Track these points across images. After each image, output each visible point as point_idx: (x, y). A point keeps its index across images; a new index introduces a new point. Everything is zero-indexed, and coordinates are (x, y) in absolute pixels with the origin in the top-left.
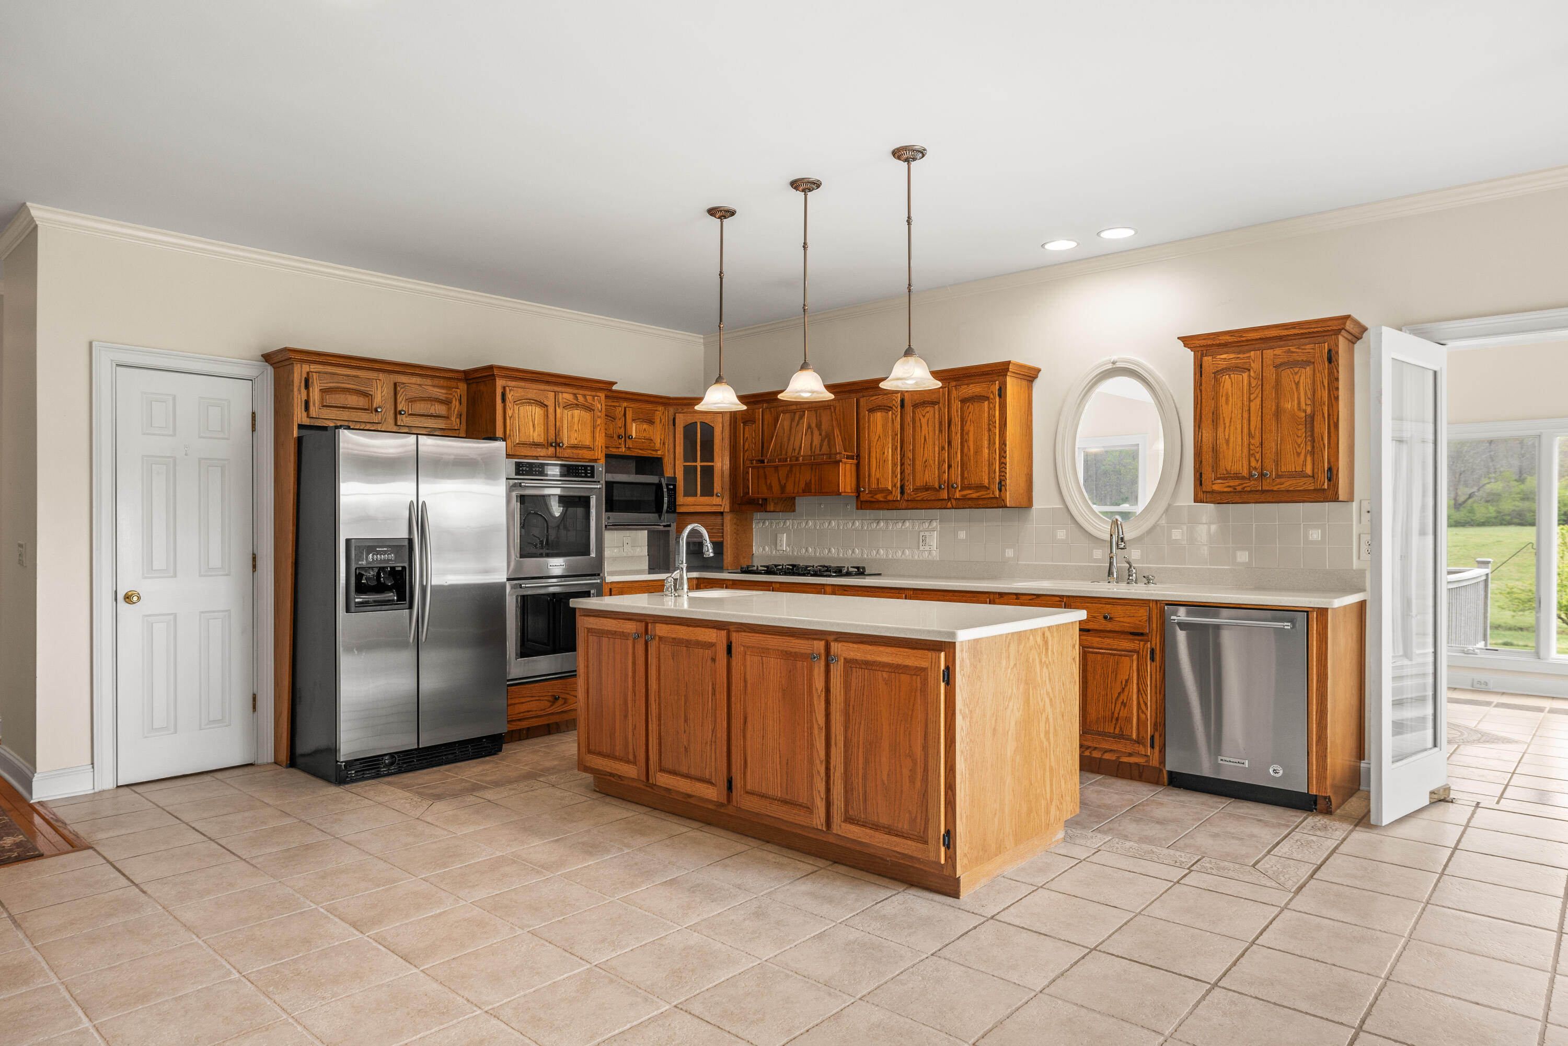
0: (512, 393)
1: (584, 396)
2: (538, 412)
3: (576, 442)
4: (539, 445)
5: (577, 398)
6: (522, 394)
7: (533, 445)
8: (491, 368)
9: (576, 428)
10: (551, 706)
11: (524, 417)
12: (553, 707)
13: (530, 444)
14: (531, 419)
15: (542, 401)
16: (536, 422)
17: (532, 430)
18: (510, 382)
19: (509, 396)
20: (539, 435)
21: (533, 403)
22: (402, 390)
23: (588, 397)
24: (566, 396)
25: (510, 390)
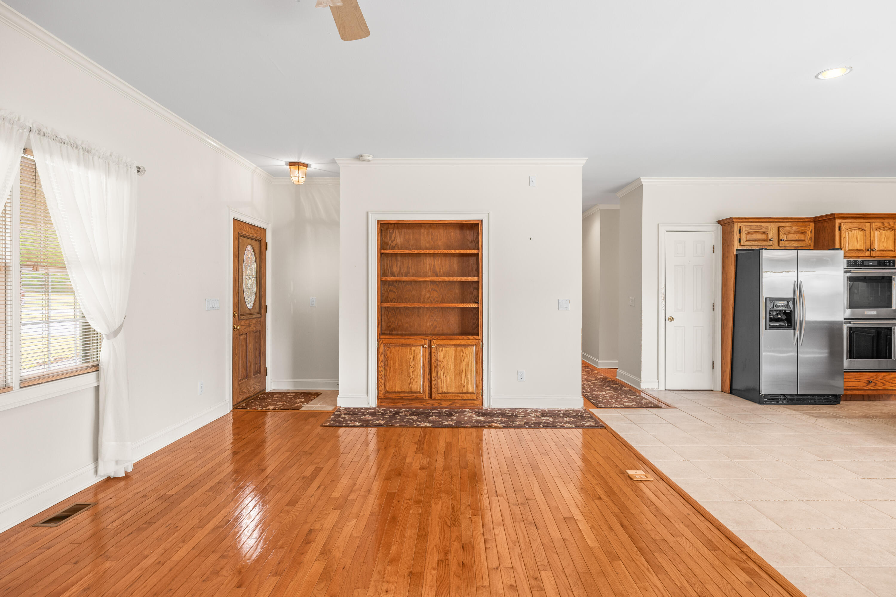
0: (845, 226)
1: (889, 223)
2: (860, 233)
3: (883, 248)
4: (860, 251)
5: (884, 225)
6: (851, 226)
7: (857, 251)
8: (833, 214)
9: (883, 240)
10: (867, 385)
11: (852, 237)
12: (867, 387)
13: (855, 251)
14: (856, 238)
15: (862, 228)
16: (859, 239)
17: (856, 243)
18: (843, 220)
19: (843, 227)
20: (861, 246)
21: (857, 230)
22: (782, 230)
23: (891, 223)
24: (877, 224)
25: (844, 224)
